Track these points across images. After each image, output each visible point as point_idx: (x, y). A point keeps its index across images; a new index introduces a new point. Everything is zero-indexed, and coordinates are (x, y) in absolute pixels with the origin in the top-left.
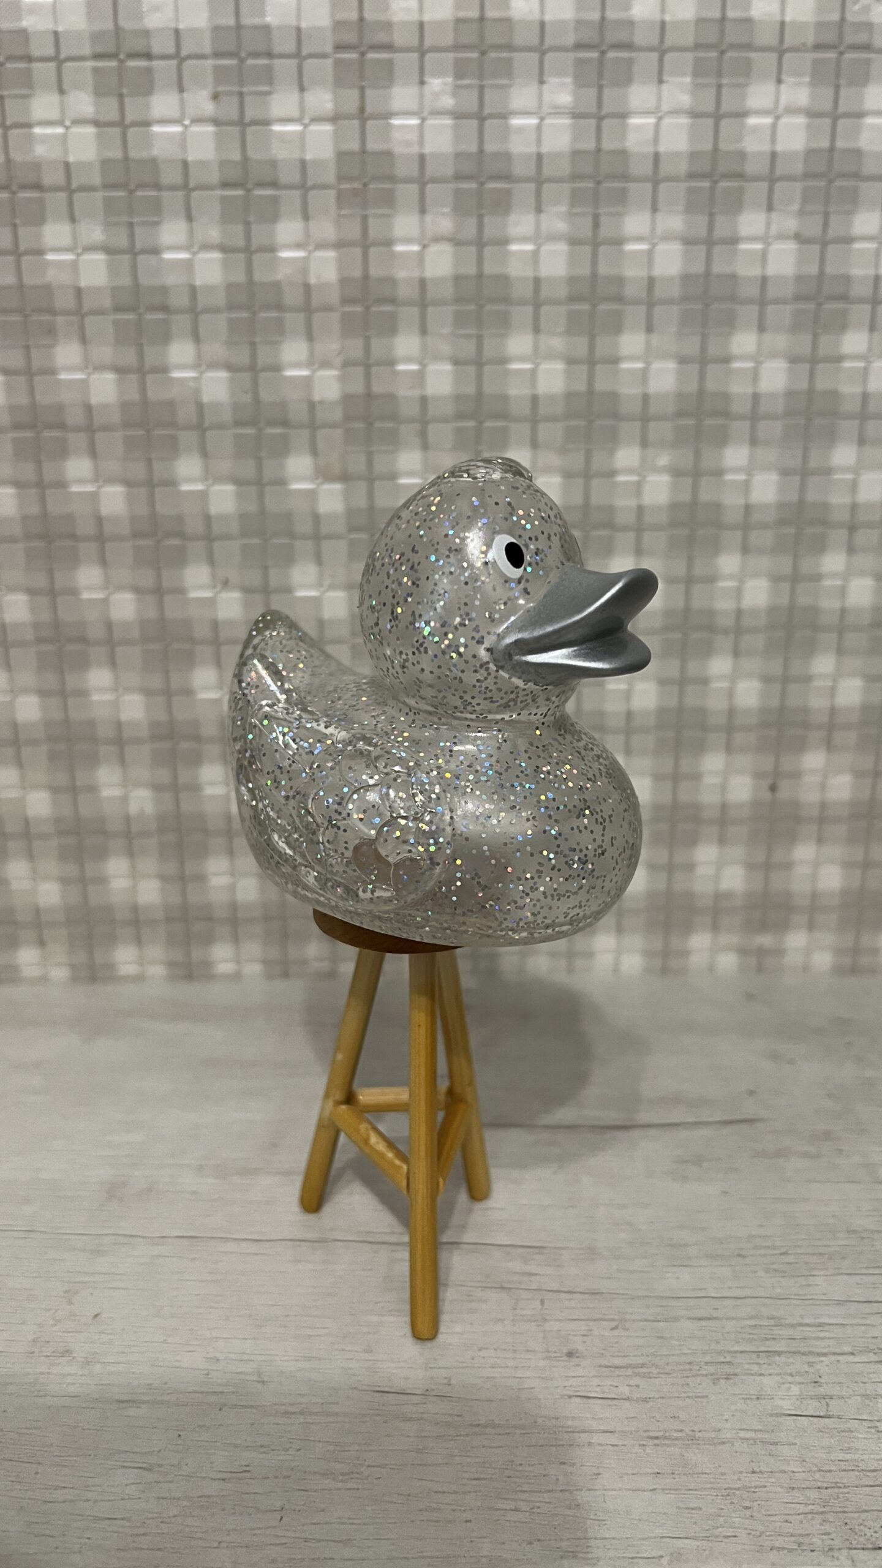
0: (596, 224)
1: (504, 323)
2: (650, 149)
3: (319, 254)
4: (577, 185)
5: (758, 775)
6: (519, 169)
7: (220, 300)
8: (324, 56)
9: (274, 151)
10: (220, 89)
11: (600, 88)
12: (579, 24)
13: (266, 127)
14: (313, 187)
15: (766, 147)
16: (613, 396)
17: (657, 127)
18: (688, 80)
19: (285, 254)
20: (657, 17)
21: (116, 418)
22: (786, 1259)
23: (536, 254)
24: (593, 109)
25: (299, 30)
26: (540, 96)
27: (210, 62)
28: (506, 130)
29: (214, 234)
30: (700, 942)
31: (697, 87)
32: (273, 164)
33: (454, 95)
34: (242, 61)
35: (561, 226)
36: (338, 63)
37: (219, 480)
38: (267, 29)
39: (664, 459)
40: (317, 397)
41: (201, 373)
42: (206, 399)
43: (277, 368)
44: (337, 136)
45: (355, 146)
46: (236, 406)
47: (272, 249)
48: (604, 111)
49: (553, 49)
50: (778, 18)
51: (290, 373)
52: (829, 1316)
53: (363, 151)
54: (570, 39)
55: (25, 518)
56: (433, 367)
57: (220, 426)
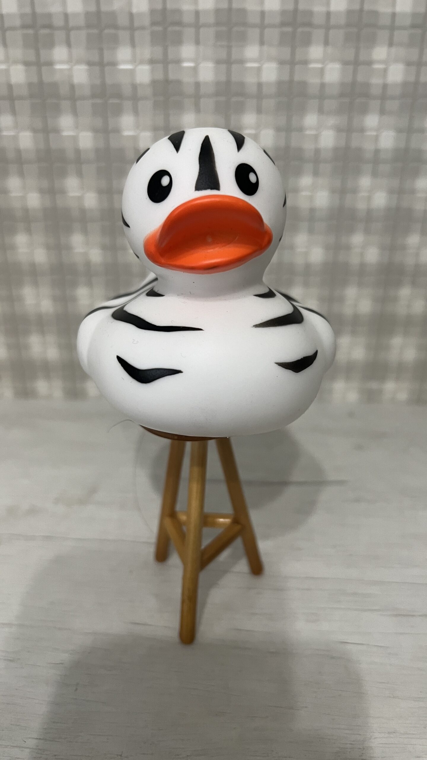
1: (243, 39)
7: (82, 22)
21: (25, 92)
37: (84, 129)
41: (72, 66)
43: (114, 64)
51: (122, 67)
56: (203, 65)
57: (83, 98)
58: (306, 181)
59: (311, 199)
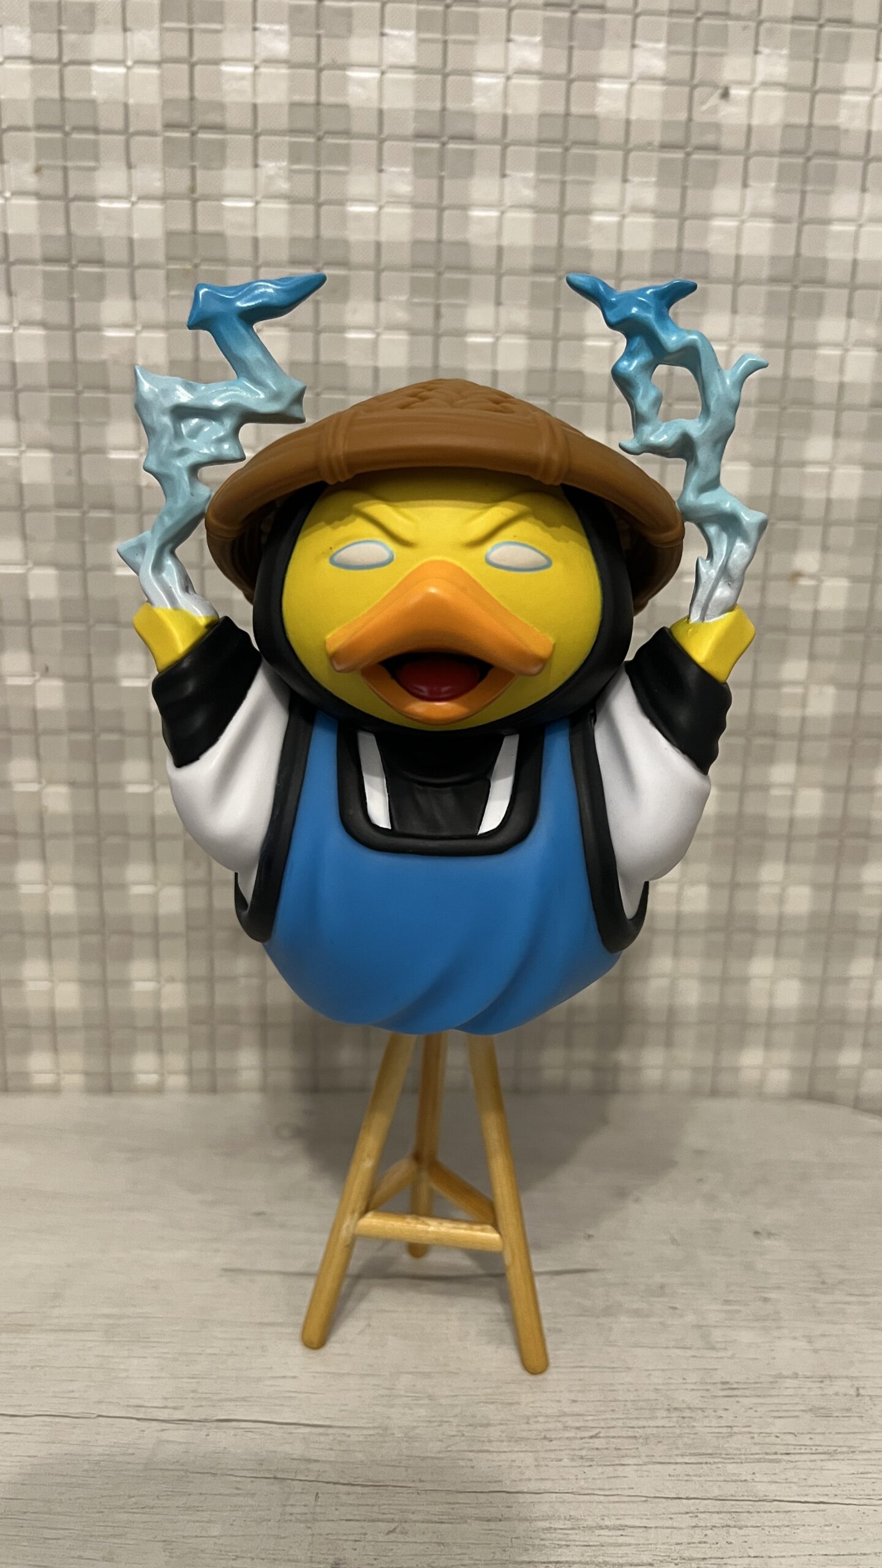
0: (438, 315)
2: (494, 242)
3: (145, 334)
4: (416, 274)
6: (356, 257)
7: (42, 377)
8: (152, 134)
9: (99, 228)
10: (43, 162)
11: (441, 179)
12: (419, 113)
13: (90, 204)
14: (139, 267)
15: (612, 246)
17: (500, 220)
18: (531, 175)
19: (110, 333)
20: (500, 110)
22: (597, 1443)
23: (375, 344)
24: (434, 200)
25: (126, 106)
26: (379, 184)
27: (33, 134)
28: (344, 218)
29: (37, 311)
31: (539, 183)
32: (100, 241)
33: (290, 179)
34: (67, 134)
35: (402, 316)
36: (167, 141)
37: (38, 564)
38: (92, 102)
41: (22, 452)
42: (25, 480)
43: (101, 450)
44: (166, 217)
45: (185, 226)
46: (58, 488)
47: (97, 328)
48: (445, 203)
49: (391, 137)
50: (623, 115)
51: (114, 455)
52: (633, 1516)
53: (194, 232)
54: (410, 128)
57: (41, 508)
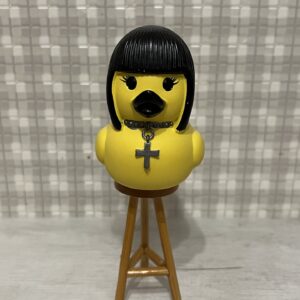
5: (275, 149)
16: (228, 18)
21: (57, 23)
30: (253, 207)
39: (245, 40)
40: (127, 17)
55: (25, 57)
56: (167, 7)
58: (230, 76)
59: (233, 86)
